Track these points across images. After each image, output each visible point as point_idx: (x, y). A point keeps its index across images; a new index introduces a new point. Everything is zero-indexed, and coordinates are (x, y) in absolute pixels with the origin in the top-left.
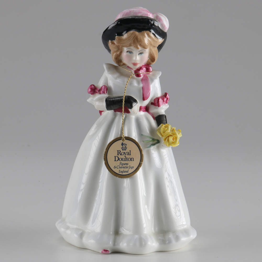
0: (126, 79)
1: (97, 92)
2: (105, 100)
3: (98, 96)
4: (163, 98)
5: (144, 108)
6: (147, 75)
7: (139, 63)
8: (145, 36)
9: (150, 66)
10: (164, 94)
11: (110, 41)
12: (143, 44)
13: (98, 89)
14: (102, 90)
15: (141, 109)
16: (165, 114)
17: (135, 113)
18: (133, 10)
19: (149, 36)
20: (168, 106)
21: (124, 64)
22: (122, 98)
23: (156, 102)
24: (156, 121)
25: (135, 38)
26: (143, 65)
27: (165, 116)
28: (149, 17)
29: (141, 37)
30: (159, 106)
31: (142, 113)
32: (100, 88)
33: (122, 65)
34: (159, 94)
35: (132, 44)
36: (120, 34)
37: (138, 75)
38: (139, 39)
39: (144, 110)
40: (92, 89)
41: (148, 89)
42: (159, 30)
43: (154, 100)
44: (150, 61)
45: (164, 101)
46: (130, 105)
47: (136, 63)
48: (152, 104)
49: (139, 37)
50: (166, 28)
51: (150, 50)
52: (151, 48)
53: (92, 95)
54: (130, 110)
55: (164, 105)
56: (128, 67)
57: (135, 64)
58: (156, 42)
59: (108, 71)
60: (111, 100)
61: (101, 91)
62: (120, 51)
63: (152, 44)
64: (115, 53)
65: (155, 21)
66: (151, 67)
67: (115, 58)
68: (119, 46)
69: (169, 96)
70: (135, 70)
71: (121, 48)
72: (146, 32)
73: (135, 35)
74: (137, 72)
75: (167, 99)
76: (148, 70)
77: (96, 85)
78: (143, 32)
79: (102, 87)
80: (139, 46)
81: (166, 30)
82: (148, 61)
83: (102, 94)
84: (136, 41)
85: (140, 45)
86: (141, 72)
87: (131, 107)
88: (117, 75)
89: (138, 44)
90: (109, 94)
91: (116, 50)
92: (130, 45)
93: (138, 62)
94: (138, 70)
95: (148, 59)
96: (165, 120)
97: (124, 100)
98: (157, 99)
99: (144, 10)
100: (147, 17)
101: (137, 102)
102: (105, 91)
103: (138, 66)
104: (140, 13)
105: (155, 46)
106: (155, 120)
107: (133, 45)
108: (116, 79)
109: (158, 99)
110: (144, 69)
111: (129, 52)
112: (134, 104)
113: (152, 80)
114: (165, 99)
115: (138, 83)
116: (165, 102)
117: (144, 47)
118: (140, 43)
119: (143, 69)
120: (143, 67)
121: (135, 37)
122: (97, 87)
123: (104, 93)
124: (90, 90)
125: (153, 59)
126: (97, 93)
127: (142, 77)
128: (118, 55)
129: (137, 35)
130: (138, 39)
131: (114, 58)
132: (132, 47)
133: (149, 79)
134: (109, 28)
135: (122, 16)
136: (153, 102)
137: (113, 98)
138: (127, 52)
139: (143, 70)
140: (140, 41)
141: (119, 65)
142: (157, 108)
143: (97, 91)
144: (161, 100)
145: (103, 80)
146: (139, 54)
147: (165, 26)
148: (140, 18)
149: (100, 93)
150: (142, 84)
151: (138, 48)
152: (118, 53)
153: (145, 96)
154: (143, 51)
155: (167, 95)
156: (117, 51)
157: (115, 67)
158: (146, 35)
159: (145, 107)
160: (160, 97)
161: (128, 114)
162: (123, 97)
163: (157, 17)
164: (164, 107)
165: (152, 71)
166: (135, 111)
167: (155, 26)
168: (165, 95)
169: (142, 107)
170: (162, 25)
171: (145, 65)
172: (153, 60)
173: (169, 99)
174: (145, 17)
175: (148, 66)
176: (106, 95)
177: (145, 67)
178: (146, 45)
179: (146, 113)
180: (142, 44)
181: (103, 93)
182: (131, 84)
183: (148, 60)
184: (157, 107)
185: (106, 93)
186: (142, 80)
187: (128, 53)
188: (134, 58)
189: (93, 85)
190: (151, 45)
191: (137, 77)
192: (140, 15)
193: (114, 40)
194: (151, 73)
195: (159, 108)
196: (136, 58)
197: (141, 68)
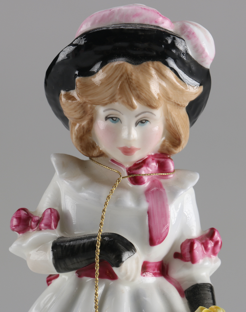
0: (105, 191)
1: (34, 227)
2: (51, 245)
3: (34, 236)
4: (204, 241)
5: (156, 266)
6: (162, 181)
7: (140, 149)
8: (151, 75)
9: (170, 158)
10: (208, 231)
11: (63, 92)
12: (146, 94)
13: (37, 219)
14: (45, 221)
15: (145, 268)
16: (210, 283)
17: (131, 279)
18: (119, 9)
19: (162, 75)
20: (219, 263)
21: (102, 154)
22: (93, 239)
23: (187, 250)
24: (186, 301)
25: (123, 79)
26: (152, 156)
27: (211, 288)
28: (161, 26)
29: (141, 78)
30: (193, 260)
31: (151, 279)
32: (40, 216)
33: (97, 157)
34: (195, 231)
35: (118, 97)
36: (87, 72)
37: (137, 180)
38: (134, 82)
39: (156, 271)
40: (19, 219)
41: (165, 216)
42: (189, 61)
43: (182, 246)
44: (167, 144)
45: (206, 248)
46: (114, 257)
47: (129, 147)
48: (177, 256)
49: (134, 77)
50: (206, 56)
51: (167, 113)
52: (169, 107)
53: (21, 234)
54: (115, 269)
55: (207, 258)
56: (113, 161)
57: (127, 151)
58: (182, 91)
59: (61, 173)
60: (67, 244)
61: (40, 224)
62: (90, 117)
63: (171, 96)
64: (78, 125)
65: (177, 39)
66: (172, 160)
67: (77, 138)
68: (85, 103)
69: (220, 236)
70: (128, 166)
71: (91, 108)
72: (153, 64)
73: (124, 71)
74: (134, 171)
75: (216, 243)
76: (162, 167)
77: (31, 210)
78: (144, 63)
79: (44, 214)
80: (135, 102)
81: (207, 65)
82: (163, 145)
83: (45, 229)
84: (127, 86)
85: (139, 98)
86: (143, 171)
87: (119, 262)
88: (82, 180)
89: (131, 95)
90: (63, 230)
91: (77, 115)
92: (112, 100)
93: (135, 145)
94: (136, 167)
95: (164, 138)
96: (211, 297)
97: (98, 245)
98: (189, 244)
99: (148, 10)
100: (155, 26)
101: (135, 250)
102: (51, 223)
103: (137, 157)
104: (137, 15)
105: (178, 105)
106: (185, 298)
107: (120, 98)
108: (79, 190)
109: (191, 243)
110: (154, 165)
111: (112, 118)
112: (126, 255)
113: (174, 193)
114: (211, 245)
115: (138, 200)
116: (210, 251)
117: (150, 104)
118: (138, 92)
119: (150, 166)
120: (150, 160)
121: (125, 76)
122: (35, 215)
123: (49, 226)
124: (15, 222)
125: (176, 139)
126: (32, 228)
127: (147, 185)
128: (83, 127)
129: (129, 72)
130: (131, 82)
131: (74, 136)
132: (118, 105)
133: (167, 191)
134: (60, 59)
135: (92, 25)
136: (179, 251)
137: (70, 241)
138: (107, 118)
139: (151, 168)
140: (137, 87)
141: (91, 158)
142: (188, 268)
143: (33, 223)
144: (200, 245)
145: (49, 195)
146: (137, 124)
147: (203, 50)
148: (138, 27)
149: (40, 229)
150: (148, 201)
151: (132, 107)
152: (84, 123)
153: (155, 234)
154: (147, 114)
155: (216, 234)
156: (81, 118)
157: (81, 164)
158: (153, 72)
159: (158, 264)
160: (197, 239)
161: (111, 282)
162: (95, 236)
163: (183, 28)
164: (207, 264)
165: (174, 171)
166: (129, 273)
167: (177, 49)
168: (211, 234)
169: (150, 265)
170: (197, 48)
171: (155, 155)
172: (177, 142)
173: (220, 243)
174: (152, 25)
175: (164, 158)
176: (54, 234)
177: (156, 159)
178: (155, 98)
179: (162, 279)
180: (144, 94)
181: (46, 227)
182: (118, 202)
183: (164, 141)
184: (190, 263)
185: (56, 227)
186: (147, 192)
187: (109, 122)
188: (124, 134)
189: (24, 209)
190: (168, 99)
191: (134, 184)
192: (137, 20)
193: (73, 88)
194: (171, 176)
195: (195, 265)
196: (129, 133)
197: (143, 163)
